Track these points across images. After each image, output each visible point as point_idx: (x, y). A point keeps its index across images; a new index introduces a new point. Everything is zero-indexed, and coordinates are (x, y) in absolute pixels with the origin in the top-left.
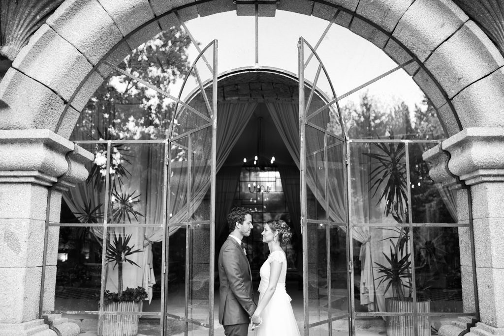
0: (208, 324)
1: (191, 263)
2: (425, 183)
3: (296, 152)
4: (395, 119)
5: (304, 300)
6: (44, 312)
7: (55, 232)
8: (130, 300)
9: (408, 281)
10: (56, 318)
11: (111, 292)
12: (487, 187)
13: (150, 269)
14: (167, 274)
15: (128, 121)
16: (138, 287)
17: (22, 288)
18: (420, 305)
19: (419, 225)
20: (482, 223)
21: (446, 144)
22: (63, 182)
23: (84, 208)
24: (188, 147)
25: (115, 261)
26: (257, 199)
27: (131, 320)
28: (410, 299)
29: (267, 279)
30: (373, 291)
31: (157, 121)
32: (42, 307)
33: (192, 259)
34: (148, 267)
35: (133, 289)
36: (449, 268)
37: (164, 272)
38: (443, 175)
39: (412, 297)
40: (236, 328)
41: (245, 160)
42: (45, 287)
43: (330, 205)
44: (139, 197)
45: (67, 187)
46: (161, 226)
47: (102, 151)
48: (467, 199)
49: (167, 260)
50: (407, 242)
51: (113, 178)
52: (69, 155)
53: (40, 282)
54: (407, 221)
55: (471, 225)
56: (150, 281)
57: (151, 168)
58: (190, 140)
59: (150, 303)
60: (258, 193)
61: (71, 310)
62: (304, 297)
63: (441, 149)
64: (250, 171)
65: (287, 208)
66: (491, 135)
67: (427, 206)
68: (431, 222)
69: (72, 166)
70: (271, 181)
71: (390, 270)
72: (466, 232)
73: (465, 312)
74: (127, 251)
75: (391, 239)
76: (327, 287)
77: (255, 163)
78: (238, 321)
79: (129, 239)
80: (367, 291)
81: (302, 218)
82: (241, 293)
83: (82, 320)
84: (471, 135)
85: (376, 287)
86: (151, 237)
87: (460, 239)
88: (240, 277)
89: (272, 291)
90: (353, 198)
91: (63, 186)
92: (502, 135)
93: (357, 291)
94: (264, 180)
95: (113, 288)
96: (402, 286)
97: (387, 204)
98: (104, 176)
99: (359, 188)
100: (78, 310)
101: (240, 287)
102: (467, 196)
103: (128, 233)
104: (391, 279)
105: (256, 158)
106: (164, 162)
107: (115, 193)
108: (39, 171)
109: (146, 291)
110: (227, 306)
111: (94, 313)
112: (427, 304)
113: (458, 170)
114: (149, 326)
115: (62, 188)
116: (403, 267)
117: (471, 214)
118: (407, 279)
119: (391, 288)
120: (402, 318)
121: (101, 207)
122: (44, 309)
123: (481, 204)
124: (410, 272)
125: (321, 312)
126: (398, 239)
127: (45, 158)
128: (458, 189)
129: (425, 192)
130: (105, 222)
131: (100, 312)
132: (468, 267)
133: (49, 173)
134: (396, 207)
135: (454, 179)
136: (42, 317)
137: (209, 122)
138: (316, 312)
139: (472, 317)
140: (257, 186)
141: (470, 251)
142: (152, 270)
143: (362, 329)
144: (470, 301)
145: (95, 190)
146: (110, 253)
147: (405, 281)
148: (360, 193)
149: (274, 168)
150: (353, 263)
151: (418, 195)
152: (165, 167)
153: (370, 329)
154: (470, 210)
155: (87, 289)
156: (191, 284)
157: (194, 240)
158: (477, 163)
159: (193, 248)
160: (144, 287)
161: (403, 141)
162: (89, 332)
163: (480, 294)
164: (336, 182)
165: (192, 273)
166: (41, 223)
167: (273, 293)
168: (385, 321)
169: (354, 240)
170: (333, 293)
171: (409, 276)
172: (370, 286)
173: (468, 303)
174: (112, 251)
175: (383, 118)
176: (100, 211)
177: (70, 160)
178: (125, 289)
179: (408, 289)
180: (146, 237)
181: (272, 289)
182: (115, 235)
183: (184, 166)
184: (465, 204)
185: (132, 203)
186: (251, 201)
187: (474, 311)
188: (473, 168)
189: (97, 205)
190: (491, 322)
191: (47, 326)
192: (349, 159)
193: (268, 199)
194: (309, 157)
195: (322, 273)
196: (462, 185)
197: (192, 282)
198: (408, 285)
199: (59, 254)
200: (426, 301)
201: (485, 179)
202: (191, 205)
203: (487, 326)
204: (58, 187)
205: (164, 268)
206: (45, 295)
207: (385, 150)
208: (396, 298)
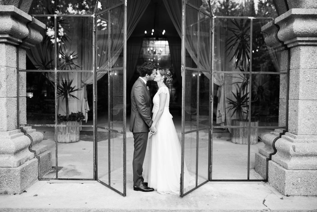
0: (123, 131)
1: (112, 96)
2: (261, 50)
3: (179, 26)
4: (245, 9)
5: (182, 117)
6: (21, 125)
7: (23, 75)
8: (74, 120)
9: (246, 109)
10: (29, 129)
11: (61, 115)
12: (301, 49)
13: (86, 101)
14: (96, 102)
15: (68, 6)
16: (79, 112)
17: (5, 110)
18: (252, 124)
19: (256, 73)
20: (295, 72)
21: (277, 20)
22: (26, 43)
23: (42, 62)
24: (108, 20)
25: (63, 96)
26: (153, 59)
27: (75, 132)
28: (247, 120)
29: (158, 105)
30: (224, 116)
31: (87, 6)
32: (19, 122)
33: (112, 93)
34: (84, 100)
35: (76, 113)
36: (272, 104)
37: (95, 101)
38: (273, 41)
39: (248, 119)
40: (141, 134)
41: (146, 32)
42: (20, 110)
43: (200, 62)
44: (77, 55)
45: (29, 46)
46: (92, 71)
47: (51, 27)
48: (287, 57)
49: (96, 94)
50: (247, 85)
51: (59, 44)
52: (29, 24)
53: (16, 107)
54: (249, 70)
55: (288, 74)
56: (86, 108)
57: (84, 38)
58: (109, 14)
59: (86, 122)
60: (154, 55)
61: (38, 124)
62: (182, 116)
63: (273, 23)
64: (149, 40)
65: (172, 65)
66: (307, 13)
67: (261, 65)
68: (263, 71)
69: (32, 32)
70: (162, 47)
71: (235, 102)
72: (285, 78)
73: (280, 126)
74: (70, 90)
75: (237, 83)
76: (196, 114)
77: (152, 34)
78: (142, 130)
79: (71, 82)
80: (220, 115)
81: (182, 66)
82: (144, 114)
83: (44, 132)
84: (294, 14)
85: (226, 113)
86: (86, 81)
87: (281, 82)
88: (144, 104)
89: (162, 112)
90: (215, 60)
91: (26, 45)
92: (314, 14)
93: (215, 116)
94: (158, 46)
95: (63, 113)
96: (242, 113)
97: (236, 61)
98: (53, 44)
99: (219, 53)
100: (42, 124)
101: (144, 110)
102: (287, 55)
103: (71, 78)
104: (236, 108)
105: (153, 31)
106: (92, 29)
107: (61, 53)
108: (10, 35)
109: (84, 114)
110: (135, 122)
111: (52, 125)
112: (257, 123)
113: (283, 37)
114: (86, 136)
115: (26, 47)
116: (243, 101)
117: (289, 66)
118: (246, 108)
119: (235, 114)
120: (241, 130)
121: (53, 62)
122: (20, 123)
123: (296, 60)
124: (248, 104)
125: (192, 127)
126: (241, 84)
127: (13, 25)
128: (282, 50)
129: (261, 56)
130: (56, 69)
131: (56, 126)
132: (283, 100)
133: (16, 36)
134: (242, 64)
135: (280, 43)
136: (19, 128)
137: (122, 2)
138: (189, 126)
139: (283, 129)
140: (153, 50)
141: (286, 90)
142: (87, 102)
143: (216, 138)
144: (283, 120)
145: (48, 50)
146: (60, 91)
147: (245, 109)
148: (219, 56)
149: (165, 39)
150: (213, 96)
151: (256, 58)
152: (94, 33)
153: (222, 138)
154: (289, 64)
155: (47, 114)
156: (112, 111)
157: (113, 82)
158: (296, 33)
159: (112, 87)
160: (82, 112)
161: (249, 18)
162: (49, 139)
163: (289, 116)
164: (204, 45)
165: (112, 102)
166: (13, 69)
167: (163, 113)
168: (231, 134)
169: (214, 84)
170: (200, 118)
171: (248, 106)
172: (223, 113)
173: (282, 121)
174: (61, 89)
175: (237, 7)
176: (52, 64)
177: (30, 28)
178: (70, 114)
179: (246, 114)
180: (83, 81)
181: (161, 111)
182: (63, 80)
183: (106, 33)
184: (286, 60)
185: (73, 59)
186: (149, 60)
187: (285, 125)
188: (293, 36)
189: (49, 60)
190: (294, 132)
191: (23, 133)
192: (213, 29)
193: (160, 59)
194: (187, 29)
195: (194, 105)
196: (285, 48)
197: (112, 110)
198: (246, 112)
199: (28, 93)
200: (256, 121)
201: (300, 43)
202: (111, 61)
203: (292, 134)
204: (23, 46)
205: (95, 99)
206: (20, 115)
207: (237, 25)
208: (238, 120)
